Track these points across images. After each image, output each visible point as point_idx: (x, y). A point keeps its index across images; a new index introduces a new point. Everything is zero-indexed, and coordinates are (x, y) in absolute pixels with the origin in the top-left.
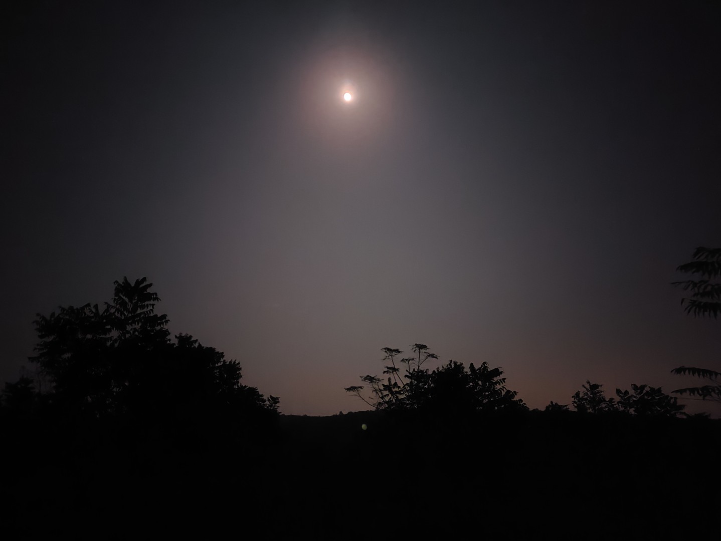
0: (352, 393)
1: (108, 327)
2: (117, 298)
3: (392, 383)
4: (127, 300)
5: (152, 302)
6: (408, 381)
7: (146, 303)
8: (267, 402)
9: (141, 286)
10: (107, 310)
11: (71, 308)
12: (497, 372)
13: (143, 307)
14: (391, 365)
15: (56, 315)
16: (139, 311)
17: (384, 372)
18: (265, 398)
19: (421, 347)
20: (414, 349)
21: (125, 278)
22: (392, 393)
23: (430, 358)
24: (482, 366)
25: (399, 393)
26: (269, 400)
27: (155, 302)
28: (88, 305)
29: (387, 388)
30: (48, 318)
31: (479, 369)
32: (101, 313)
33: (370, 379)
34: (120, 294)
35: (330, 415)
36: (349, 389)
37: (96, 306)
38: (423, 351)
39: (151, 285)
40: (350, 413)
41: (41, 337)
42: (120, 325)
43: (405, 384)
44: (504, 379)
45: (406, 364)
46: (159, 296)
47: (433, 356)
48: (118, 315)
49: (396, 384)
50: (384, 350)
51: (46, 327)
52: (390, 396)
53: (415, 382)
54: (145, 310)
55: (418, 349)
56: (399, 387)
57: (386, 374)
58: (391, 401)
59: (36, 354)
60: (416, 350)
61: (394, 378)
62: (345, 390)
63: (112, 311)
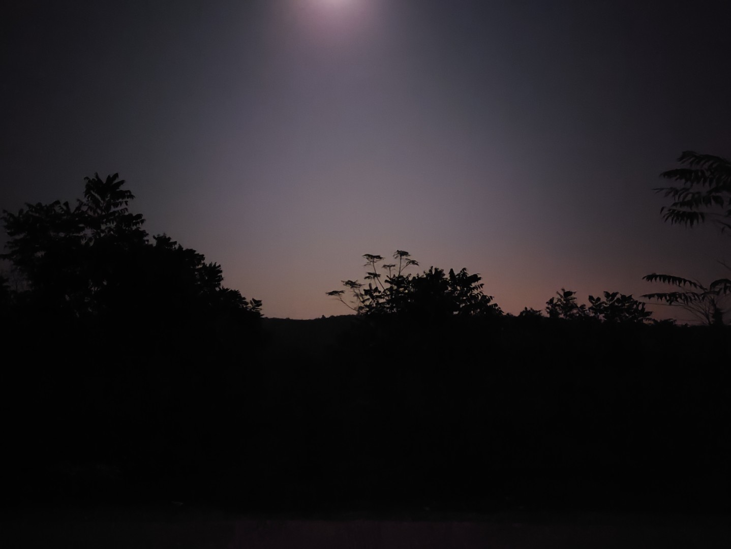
0: (333, 297)
1: (81, 225)
2: (88, 194)
3: (373, 287)
4: (99, 198)
5: (126, 200)
6: (388, 286)
7: (120, 200)
8: (250, 305)
9: (113, 183)
10: (78, 208)
11: (39, 204)
12: (475, 278)
13: (116, 205)
14: (372, 271)
15: (25, 212)
16: (113, 209)
17: (366, 278)
18: (248, 300)
19: (402, 254)
20: (395, 256)
21: (96, 175)
22: (373, 297)
23: (411, 265)
24: (461, 272)
25: (380, 297)
26: (251, 303)
27: (129, 200)
28: (57, 202)
29: (367, 292)
30: (17, 215)
31: (458, 275)
32: (72, 209)
33: (352, 284)
34: (91, 191)
35: (312, 319)
36: (331, 294)
37: (66, 204)
38: (404, 257)
39: (122, 182)
40: (332, 317)
41: (11, 234)
42: (94, 223)
43: (384, 289)
44: (482, 285)
46: (133, 194)
47: (413, 262)
48: (91, 213)
49: (376, 288)
50: (365, 257)
51: (15, 224)
52: (371, 300)
53: (395, 287)
54: (119, 208)
55: (399, 255)
56: (380, 292)
57: (367, 279)
58: (371, 305)
59: (7, 251)
60: (397, 257)
61: (375, 283)
62: (327, 293)
63: (84, 208)
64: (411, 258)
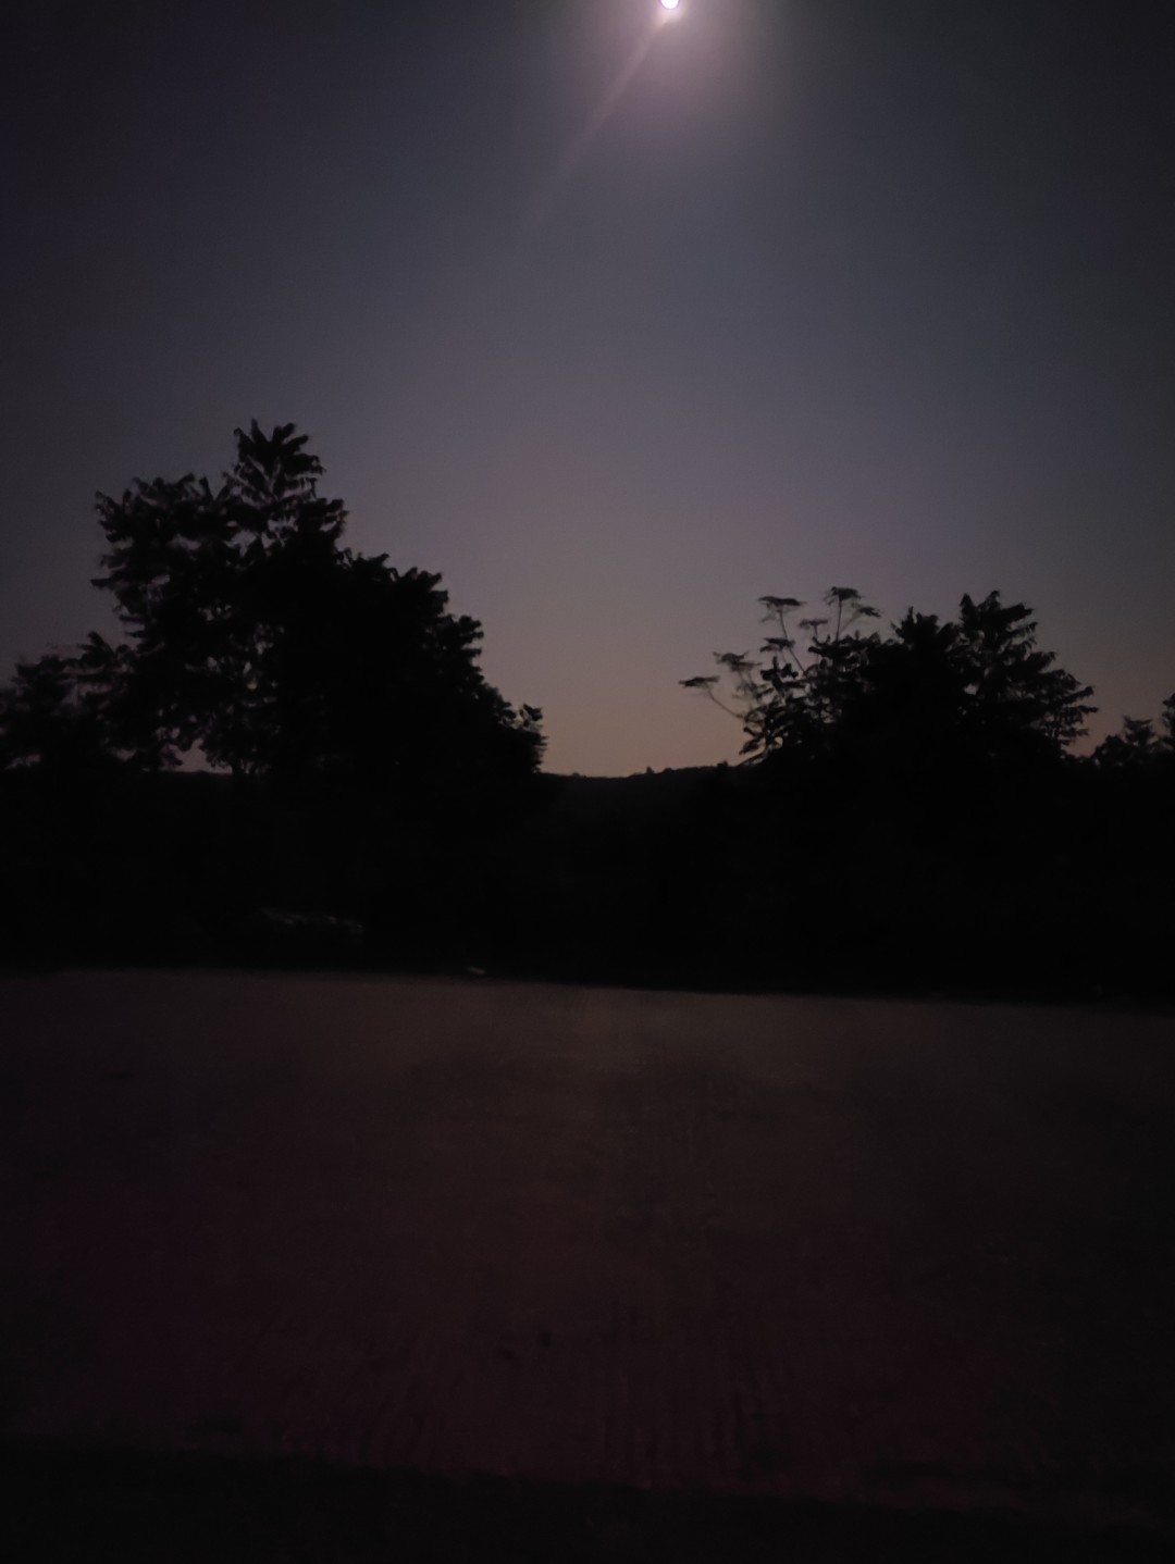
0: (693, 690)
1: (232, 524)
2: (242, 464)
3: (781, 666)
4: (261, 469)
5: (310, 475)
6: (816, 659)
7: (299, 477)
8: (519, 718)
9: (286, 441)
10: (226, 491)
11: (159, 482)
12: (1019, 612)
13: (294, 485)
14: (778, 635)
15: (133, 498)
16: (288, 494)
17: (763, 649)
18: (515, 708)
19: (844, 594)
20: (829, 600)
21: (255, 424)
22: (778, 685)
23: (864, 617)
24: (988, 599)
25: (797, 685)
27: (316, 475)
28: (190, 478)
29: (766, 675)
30: (118, 500)
31: (982, 606)
32: (215, 493)
33: (735, 662)
34: (249, 456)
35: (626, 774)
36: (689, 683)
37: (204, 483)
38: (847, 602)
39: (304, 439)
40: (668, 772)
41: (112, 539)
42: (255, 521)
43: (805, 668)
44: (1033, 626)
45: (811, 631)
46: (323, 464)
47: (868, 611)
48: (247, 500)
49: (788, 667)
50: (765, 602)
51: (119, 520)
52: (775, 693)
53: (830, 663)
54: (298, 491)
55: (837, 597)
56: (795, 675)
57: (766, 653)
58: (777, 703)
59: (106, 573)
60: (833, 601)
61: (785, 658)
62: (681, 682)
63: (236, 491)
64: (863, 603)
